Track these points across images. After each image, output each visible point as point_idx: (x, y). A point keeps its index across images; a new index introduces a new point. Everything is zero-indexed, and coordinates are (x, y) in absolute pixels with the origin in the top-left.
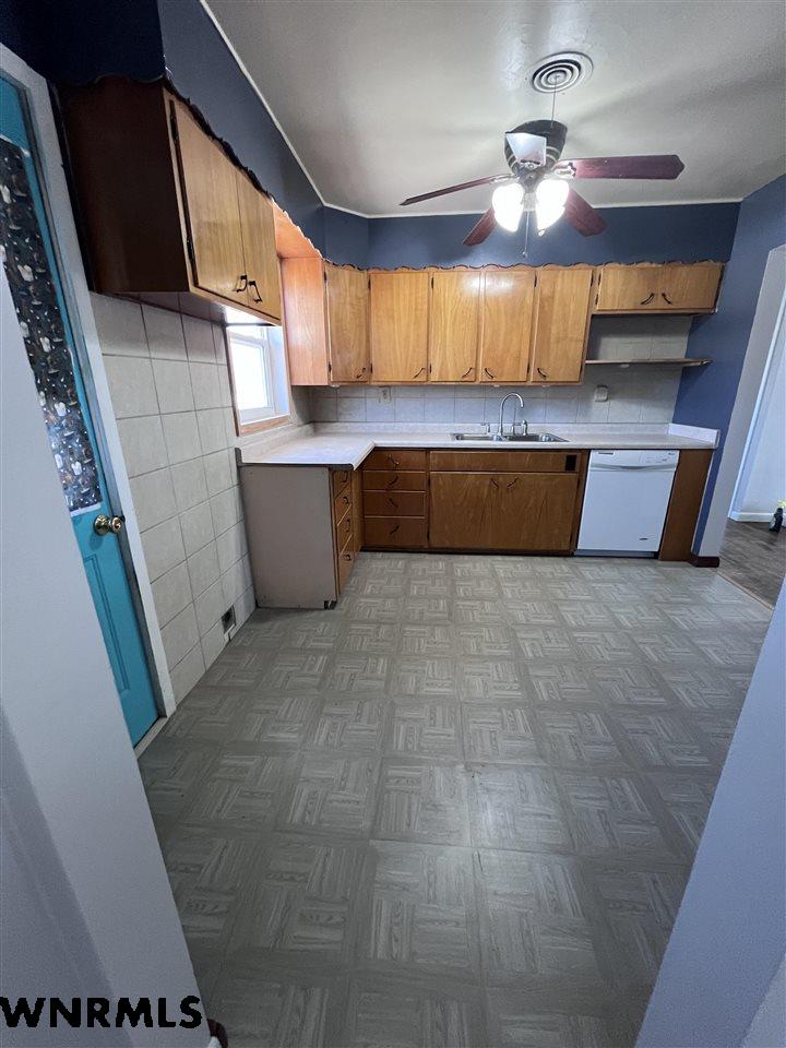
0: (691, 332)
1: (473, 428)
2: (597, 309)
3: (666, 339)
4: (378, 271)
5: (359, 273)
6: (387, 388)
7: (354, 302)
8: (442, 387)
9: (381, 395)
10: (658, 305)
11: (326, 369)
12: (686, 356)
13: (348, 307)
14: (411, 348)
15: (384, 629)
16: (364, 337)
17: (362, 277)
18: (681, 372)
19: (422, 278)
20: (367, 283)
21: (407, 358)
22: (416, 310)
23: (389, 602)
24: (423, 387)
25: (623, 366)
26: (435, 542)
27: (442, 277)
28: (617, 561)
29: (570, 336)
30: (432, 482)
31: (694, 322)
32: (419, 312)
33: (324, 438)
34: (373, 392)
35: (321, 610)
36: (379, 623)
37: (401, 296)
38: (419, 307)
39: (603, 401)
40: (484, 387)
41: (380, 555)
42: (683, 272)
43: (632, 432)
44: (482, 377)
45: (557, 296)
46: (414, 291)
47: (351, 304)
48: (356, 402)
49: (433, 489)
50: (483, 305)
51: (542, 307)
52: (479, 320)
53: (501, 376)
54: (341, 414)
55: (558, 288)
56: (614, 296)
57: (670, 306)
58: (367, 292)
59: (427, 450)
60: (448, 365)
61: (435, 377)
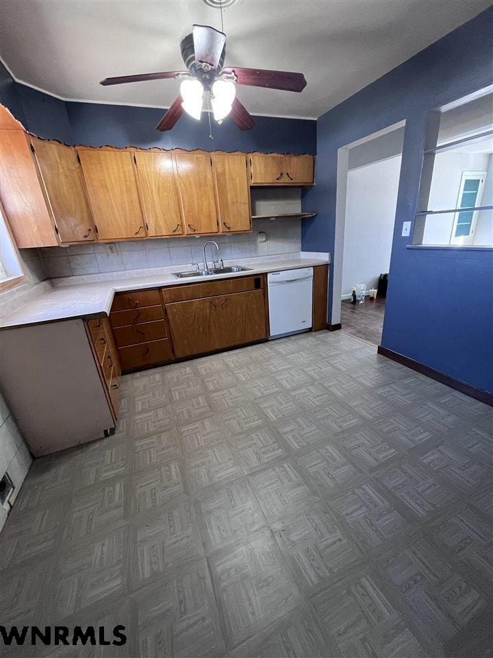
0: (303, 197)
1: (188, 267)
2: (252, 182)
3: (290, 202)
4: (84, 148)
5: (66, 148)
6: (112, 244)
7: (68, 173)
8: (158, 240)
9: (109, 250)
10: (285, 180)
11: (53, 232)
12: (302, 212)
13: (63, 177)
14: (128, 212)
15: (164, 437)
16: (84, 204)
17: (70, 152)
18: (300, 222)
19: (126, 155)
20: (76, 158)
21: (126, 219)
22: (126, 181)
23: (160, 412)
24: (142, 241)
25: (272, 219)
26: (179, 354)
27: (141, 156)
28: (293, 338)
29: (239, 200)
30: (168, 311)
31: (303, 191)
32: (128, 183)
33: (65, 291)
34: (101, 249)
35: (101, 439)
36: (158, 433)
37: (111, 170)
38: (128, 179)
39: (263, 242)
40: (190, 238)
41: (138, 374)
42: (295, 160)
43: (283, 259)
44: (187, 231)
45: (227, 173)
46: (121, 166)
47: (66, 175)
48: (86, 258)
49: (170, 316)
50: (177, 178)
51: (218, 180)
52: (176, 189)
53: (200, 229)
54: (75, 269)
55: (227, 167)
56: (261, 174)
57: (291, 181)
58: (77, 165)
59: (160, 289)
60: (159, 224)
61: (152, 233)
